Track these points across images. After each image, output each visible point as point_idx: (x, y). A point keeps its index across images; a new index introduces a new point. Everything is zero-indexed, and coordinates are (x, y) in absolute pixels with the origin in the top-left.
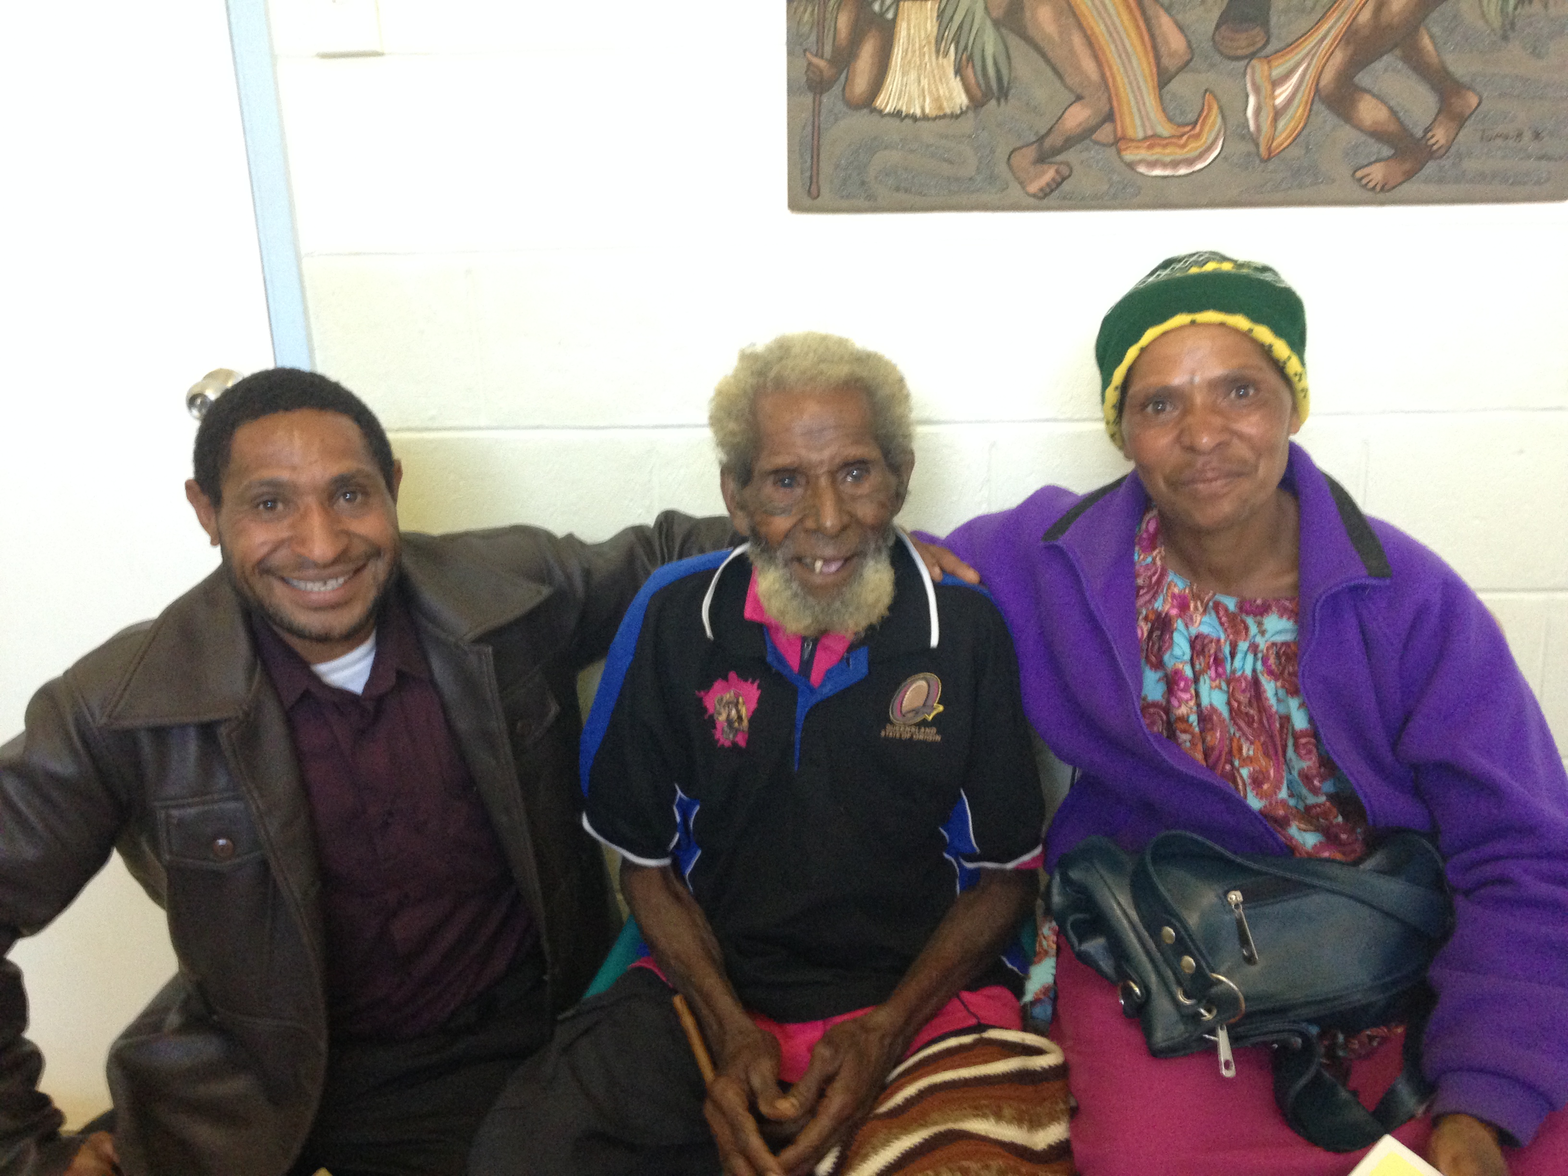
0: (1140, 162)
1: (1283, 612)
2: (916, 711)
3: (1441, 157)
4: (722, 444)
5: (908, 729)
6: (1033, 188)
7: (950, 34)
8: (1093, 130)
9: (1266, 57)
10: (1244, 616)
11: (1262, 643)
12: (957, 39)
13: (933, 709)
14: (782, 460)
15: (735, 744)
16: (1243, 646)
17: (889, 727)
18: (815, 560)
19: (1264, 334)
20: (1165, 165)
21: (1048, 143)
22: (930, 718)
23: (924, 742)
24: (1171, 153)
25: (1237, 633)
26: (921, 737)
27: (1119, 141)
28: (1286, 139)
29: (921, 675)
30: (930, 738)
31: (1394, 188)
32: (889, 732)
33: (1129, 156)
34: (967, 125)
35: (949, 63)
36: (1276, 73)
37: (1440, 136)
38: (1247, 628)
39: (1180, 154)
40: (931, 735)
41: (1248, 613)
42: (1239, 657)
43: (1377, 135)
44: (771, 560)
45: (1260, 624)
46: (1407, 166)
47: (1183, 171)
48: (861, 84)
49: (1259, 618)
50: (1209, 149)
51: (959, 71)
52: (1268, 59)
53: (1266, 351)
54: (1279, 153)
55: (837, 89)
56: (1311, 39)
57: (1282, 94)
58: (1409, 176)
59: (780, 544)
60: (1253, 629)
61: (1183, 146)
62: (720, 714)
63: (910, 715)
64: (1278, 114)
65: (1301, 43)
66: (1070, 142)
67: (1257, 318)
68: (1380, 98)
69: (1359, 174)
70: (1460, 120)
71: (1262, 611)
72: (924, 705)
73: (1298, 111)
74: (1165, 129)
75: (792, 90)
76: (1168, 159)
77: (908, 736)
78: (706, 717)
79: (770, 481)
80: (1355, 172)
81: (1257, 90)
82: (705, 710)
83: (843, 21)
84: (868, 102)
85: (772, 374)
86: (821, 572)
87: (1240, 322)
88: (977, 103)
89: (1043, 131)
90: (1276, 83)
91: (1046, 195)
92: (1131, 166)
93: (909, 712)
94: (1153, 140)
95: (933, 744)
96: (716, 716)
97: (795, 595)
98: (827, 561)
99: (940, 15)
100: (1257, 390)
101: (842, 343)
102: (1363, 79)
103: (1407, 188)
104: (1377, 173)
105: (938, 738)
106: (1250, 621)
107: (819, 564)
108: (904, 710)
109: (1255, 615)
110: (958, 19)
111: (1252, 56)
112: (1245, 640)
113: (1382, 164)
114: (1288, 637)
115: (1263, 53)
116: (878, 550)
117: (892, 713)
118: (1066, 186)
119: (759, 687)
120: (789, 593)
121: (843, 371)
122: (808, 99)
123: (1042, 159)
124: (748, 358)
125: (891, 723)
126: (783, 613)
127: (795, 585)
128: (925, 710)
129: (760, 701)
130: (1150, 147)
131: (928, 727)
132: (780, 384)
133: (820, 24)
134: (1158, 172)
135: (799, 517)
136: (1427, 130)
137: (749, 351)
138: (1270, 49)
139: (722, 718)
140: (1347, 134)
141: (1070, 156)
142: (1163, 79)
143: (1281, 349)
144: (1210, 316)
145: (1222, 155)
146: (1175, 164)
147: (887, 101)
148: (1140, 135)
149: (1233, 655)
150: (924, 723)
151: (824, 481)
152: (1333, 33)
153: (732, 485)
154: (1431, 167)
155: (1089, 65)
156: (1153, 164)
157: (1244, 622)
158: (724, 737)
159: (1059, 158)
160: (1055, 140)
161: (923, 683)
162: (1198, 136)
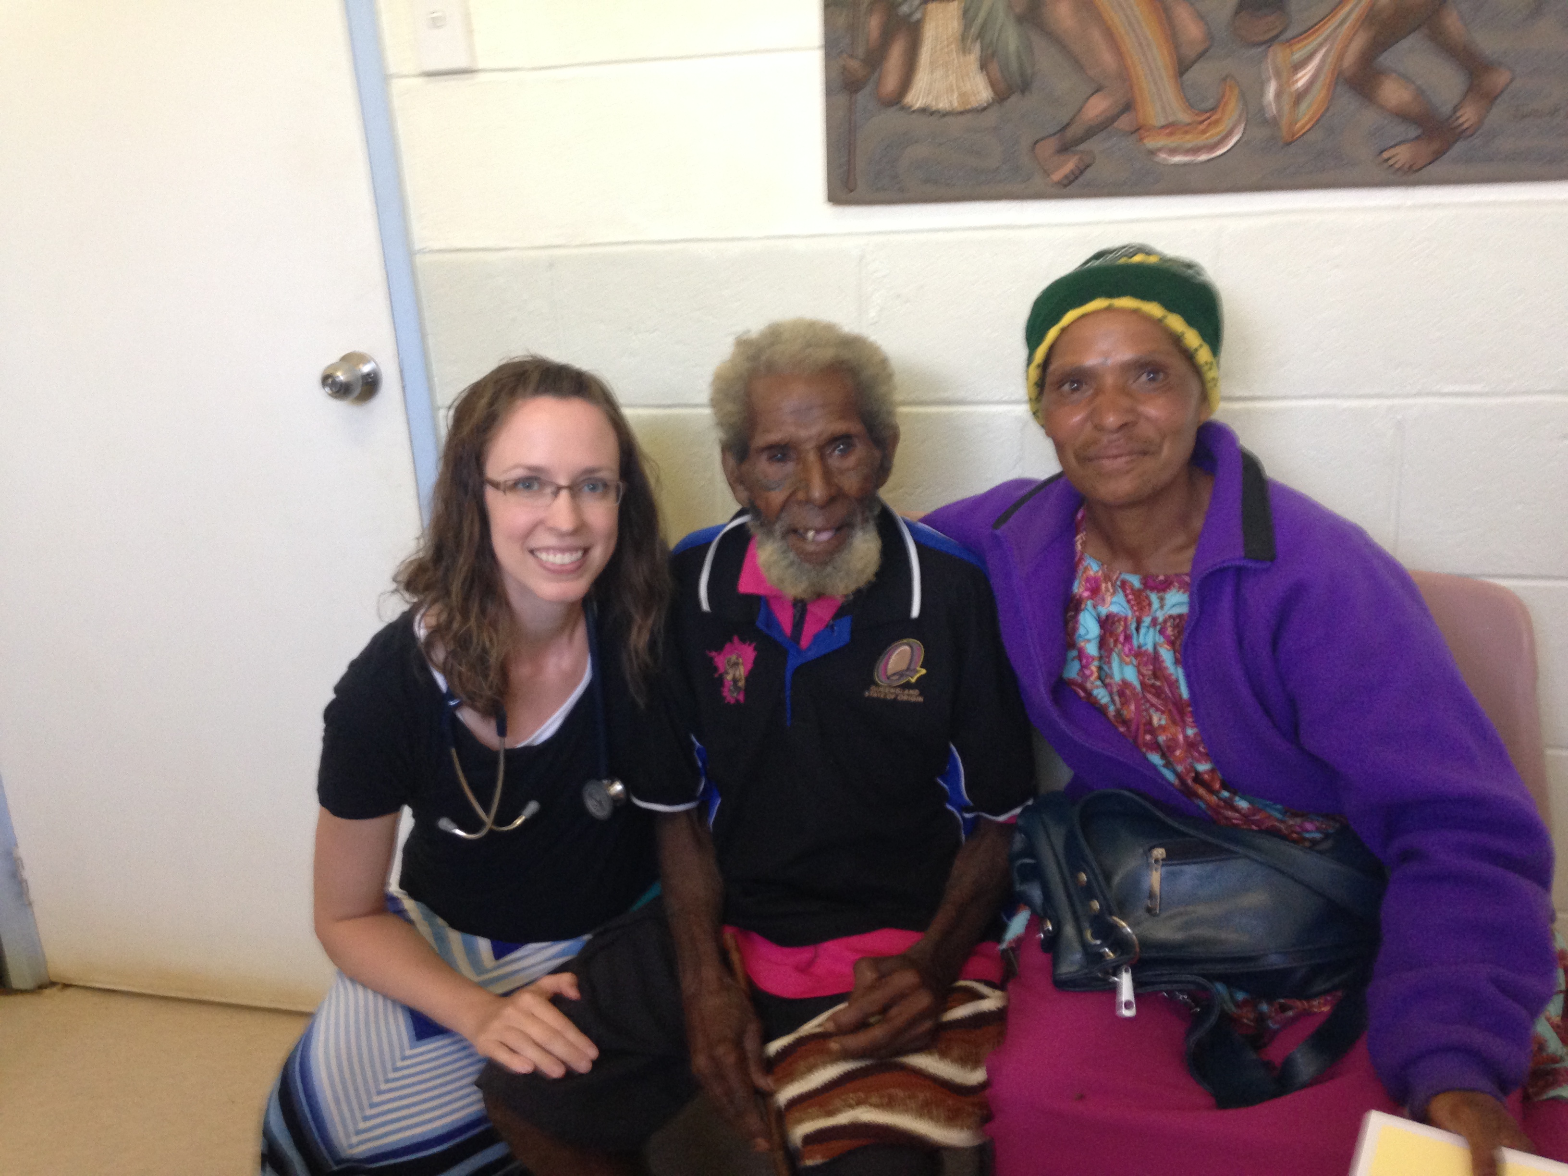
0: (1160, 150)
1: (1183, 586)
2: (901, 674)
3: (1471, 135)
4: (720, 424)
5: (892, 690)
6: (1057, 176)
7: (974, 30)
8: (1113, 119)
9: (1288, 41)
10: (1148, 592)
11: (1161, 616)
12: (980, 35)
13: (917, 672)
14: (774, 437)
15: (737, 701)
16: (1147, 620)
17: (873, 688)
18: (807, 530)
19: (1176, 323)
20: (1187, 152)
21: (1070, 133)
22: (913, 680)
23: (907, 703)
24: (1190, 140)
25: (1141, 609)
26: (905, 698)
27: (1139, 130)
28: (1306, 124)
29: (905, 641)
30: (913, 699)
31: (1420, 169)
32: (873, 693)
33: (1151, 143)
34: (991, 117)
35: (973, 58)
36: (1298, 56)
37: (1468, 115)
38: (1150, 604)
39: (1201, 140)
40: (914, 696)
41: (1152, 589)
42: (1143, 631)
43: (1403, 116)
44: (770, 533)
45: (1162, 599)
46: (1435, 146)
47: (1203, 157)
48: (891, 82)
49: (1161, 594)
50: (1229, 134)
51: (983, 66)
52: (1290, 42)
53: (1176, 340)
54: (1302, 135)
55: (867, 90)
56: (1330, 23)
57: (1303, 78)
58: (1437, 156)
59: (778, 518)
60: (1156, 604)
61: (1204, 132)
62: (727, 673)
63: (894, 678)
64: (1300, 97)
65: (1320, 28)
66: (1091, 132)
67: (1170, 306)
68: (1406, 78)
69: (1385, 155)
70: (1491, 98)
71: (1163, 587)
72: (908, 669)
73: (1318, 94)
74: (1184, 117)
75: (830, 92)
76: (1190, 145)
77: (893, 697)
78: (716, 676)
79: (764, 457)
80: (1382, 152)
81: (1278, 74)
82: (716, 669)
83: (874, 24)
84: (896, 100)
85: (764, 358)
86: (813, 541)
87: (1154, 309)
88: (1001, 96)
89: (1065, 120)
90: (1298, 66)
91: (1070, 183)
92: (1152, 153)
93: (894, 674)
94: (1171, 128)
95: (915, 704)
96: (725, 676)
97: (792, 564)
98: (818, 531)
99: (965, 12)
100: (1167, 375)
101: (829, 328)
102: (1387, 59)
103: (1435, 169)
104: (1402, 154)
105: (921, 699)
106: (1154, 597)
107: (811, 534)
108: (889, 672)
109: (1159, 591)
110: (982, 15)
111: (1270, 42)
112: (1148, 616)
113: (1408, 145)
114: (1184, 610)
115: (1283, 37)
116: (865, 521)
117: (878, 677)
118: (1089, 174)
119: (755, 649)
120: (784, 563)
121: (827, 354)
122: (842, 99)
123: (1065, 149)
124: (743, 344)
125: (877, 685)
126: (781, 581)
127: (792, 555)
128: (908, 673)
129: (756, 662)
130: (1171, 134)
131: (912, 689)
132: (771, 368)
133: (853, 28)
134: (1178, 159)
135: (791, 491)
136: (1456, 109)
137: (745, 338)
138: (1289, 34)
139: (729, 677)
140: (1369, 117)
141: (1093, 145)
142: (1182, 67)
143: (1192, 339)
144: (1126, 302)
145: (1244, 140)
146: (1196, 150)
147: (917, 98)
148: (1162, 122)
149: (1138, 629)
150: (907, 686)
151: (812, 457)
152: (1354, 16)
153: (732, 462)
154: (1459, 148)
155: (1107, 58)
156: (1173, 151)
157: (1147, 597)
158: (731, 695)
159: (1081, 147)
160: (1076, 130)
161: (907, 648)
162: (1217, 122)
